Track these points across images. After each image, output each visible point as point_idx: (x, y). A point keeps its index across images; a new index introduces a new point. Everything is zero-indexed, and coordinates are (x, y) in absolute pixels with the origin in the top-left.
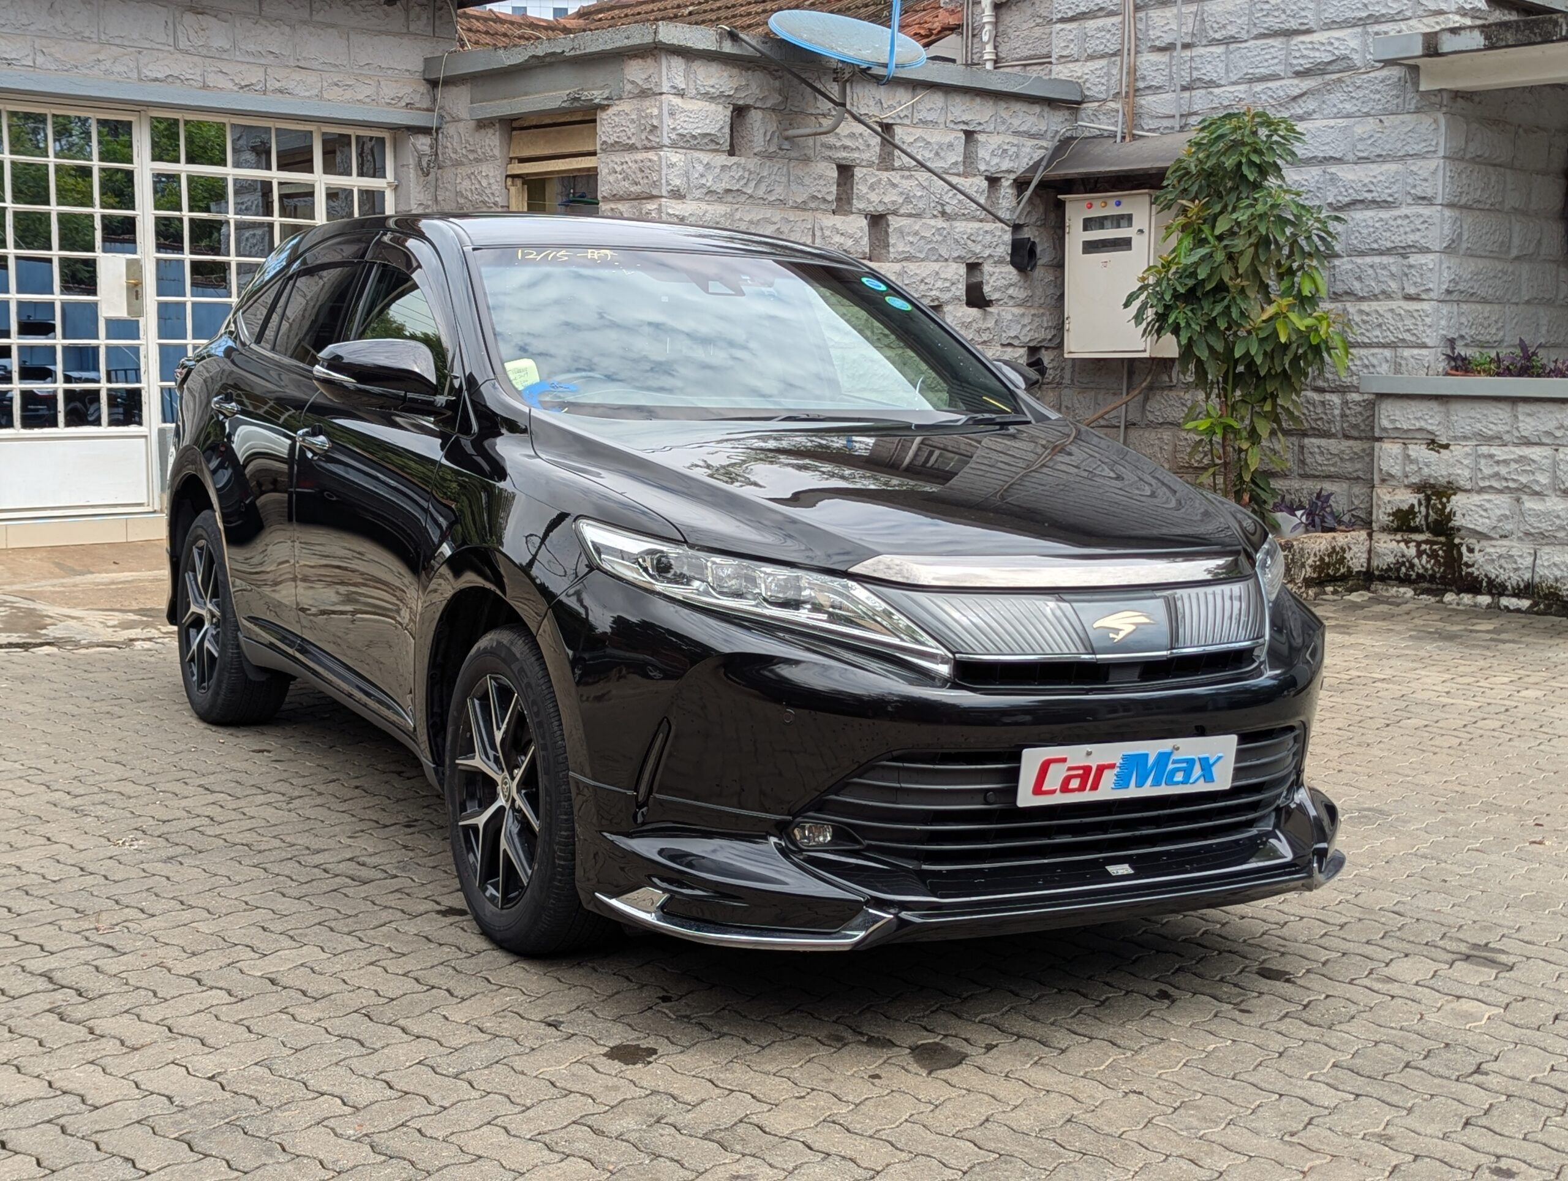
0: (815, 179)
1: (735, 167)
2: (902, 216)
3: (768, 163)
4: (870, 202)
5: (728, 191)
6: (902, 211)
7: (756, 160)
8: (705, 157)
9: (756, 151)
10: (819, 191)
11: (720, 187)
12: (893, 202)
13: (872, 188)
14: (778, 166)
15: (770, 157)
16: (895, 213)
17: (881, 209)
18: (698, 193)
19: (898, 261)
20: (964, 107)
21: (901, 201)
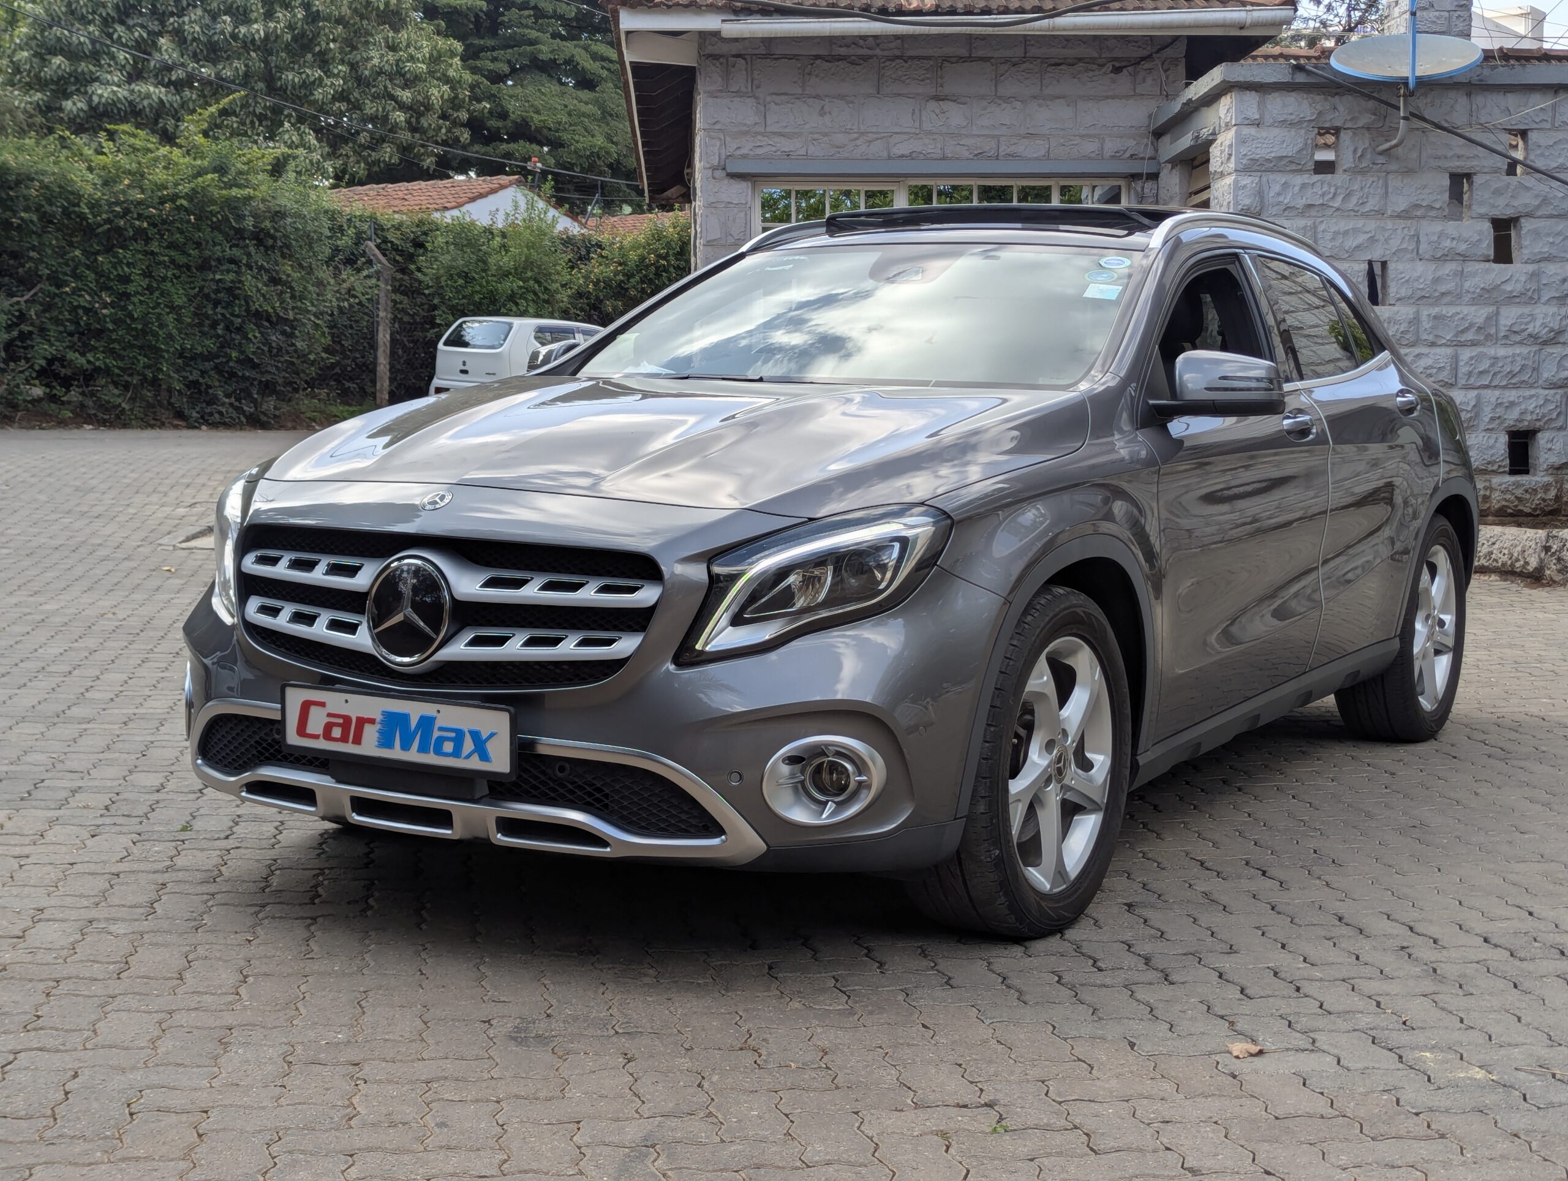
0: (1417, 189)
1: (1320, 184)
2: (1538, 217)
3: (1359, 178)
4: (1493, 206)
5: (1311, 206)
6: (1540, 213)
7: (1345, 176)
8: (1282, 178)
10: (1425, 199)
11: (1300, 203)
12: (1526, 205)
13: (1498, 192)
14: (1371, 179)
15: (1362, 172)
16: (1528, 215)
17: (1509, 213)
19: (1533, 262)
21: (1537, 203)
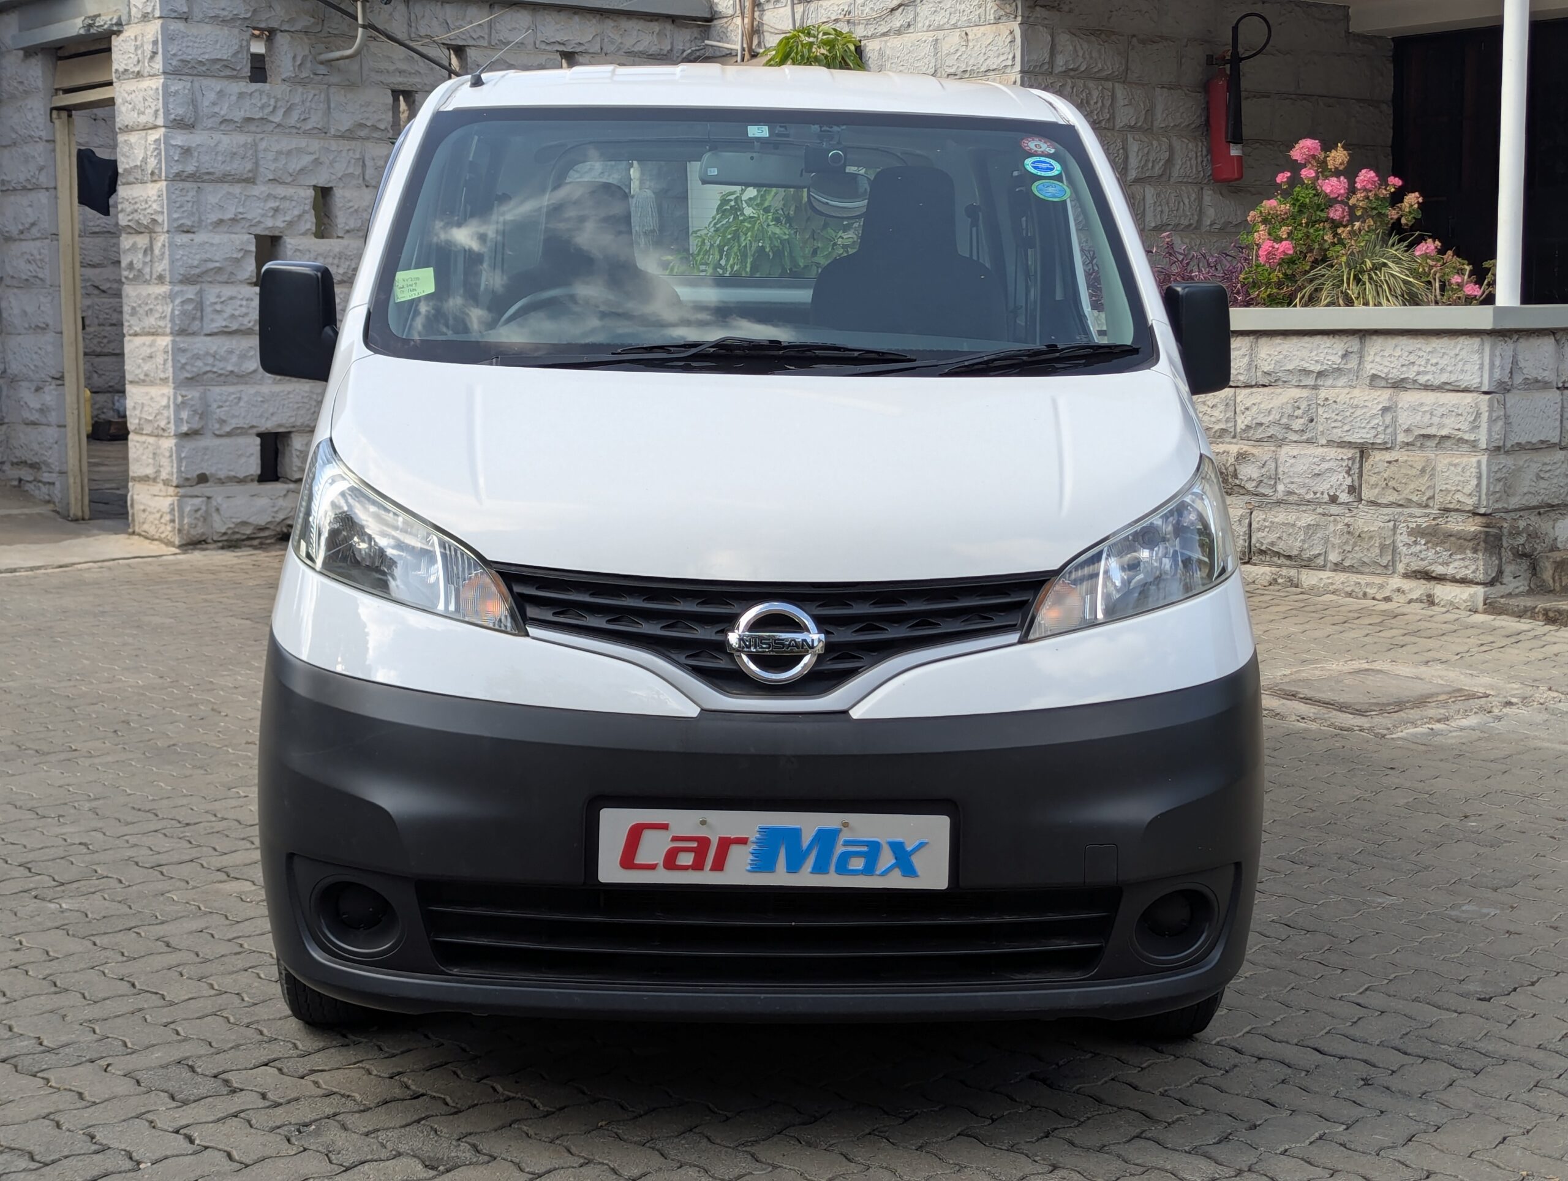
0: (361, 106)
1: (257, 94)
3: (300, 89)
5: (249, 120)
7: (285, 87)
8: (217, 85)
9: (283, 77)
10: (367, 119)
11: (238, 115)
14: (313, 92)
15: (303, 83)
18: (209, 123)
20: (558, 26)
